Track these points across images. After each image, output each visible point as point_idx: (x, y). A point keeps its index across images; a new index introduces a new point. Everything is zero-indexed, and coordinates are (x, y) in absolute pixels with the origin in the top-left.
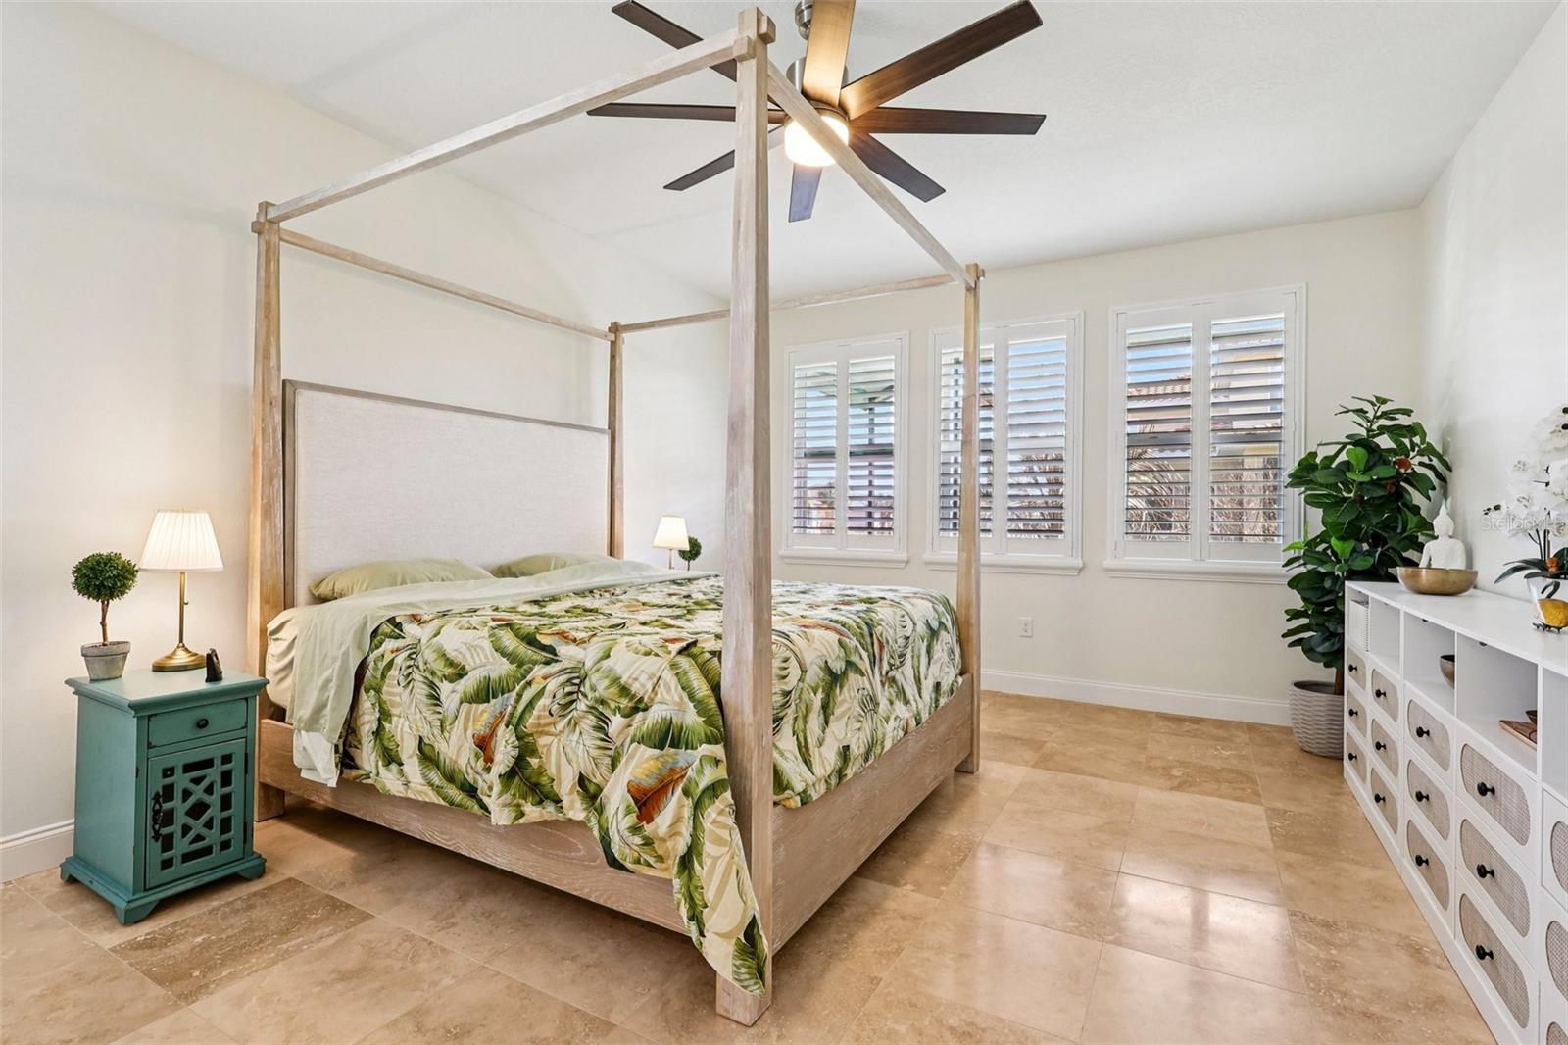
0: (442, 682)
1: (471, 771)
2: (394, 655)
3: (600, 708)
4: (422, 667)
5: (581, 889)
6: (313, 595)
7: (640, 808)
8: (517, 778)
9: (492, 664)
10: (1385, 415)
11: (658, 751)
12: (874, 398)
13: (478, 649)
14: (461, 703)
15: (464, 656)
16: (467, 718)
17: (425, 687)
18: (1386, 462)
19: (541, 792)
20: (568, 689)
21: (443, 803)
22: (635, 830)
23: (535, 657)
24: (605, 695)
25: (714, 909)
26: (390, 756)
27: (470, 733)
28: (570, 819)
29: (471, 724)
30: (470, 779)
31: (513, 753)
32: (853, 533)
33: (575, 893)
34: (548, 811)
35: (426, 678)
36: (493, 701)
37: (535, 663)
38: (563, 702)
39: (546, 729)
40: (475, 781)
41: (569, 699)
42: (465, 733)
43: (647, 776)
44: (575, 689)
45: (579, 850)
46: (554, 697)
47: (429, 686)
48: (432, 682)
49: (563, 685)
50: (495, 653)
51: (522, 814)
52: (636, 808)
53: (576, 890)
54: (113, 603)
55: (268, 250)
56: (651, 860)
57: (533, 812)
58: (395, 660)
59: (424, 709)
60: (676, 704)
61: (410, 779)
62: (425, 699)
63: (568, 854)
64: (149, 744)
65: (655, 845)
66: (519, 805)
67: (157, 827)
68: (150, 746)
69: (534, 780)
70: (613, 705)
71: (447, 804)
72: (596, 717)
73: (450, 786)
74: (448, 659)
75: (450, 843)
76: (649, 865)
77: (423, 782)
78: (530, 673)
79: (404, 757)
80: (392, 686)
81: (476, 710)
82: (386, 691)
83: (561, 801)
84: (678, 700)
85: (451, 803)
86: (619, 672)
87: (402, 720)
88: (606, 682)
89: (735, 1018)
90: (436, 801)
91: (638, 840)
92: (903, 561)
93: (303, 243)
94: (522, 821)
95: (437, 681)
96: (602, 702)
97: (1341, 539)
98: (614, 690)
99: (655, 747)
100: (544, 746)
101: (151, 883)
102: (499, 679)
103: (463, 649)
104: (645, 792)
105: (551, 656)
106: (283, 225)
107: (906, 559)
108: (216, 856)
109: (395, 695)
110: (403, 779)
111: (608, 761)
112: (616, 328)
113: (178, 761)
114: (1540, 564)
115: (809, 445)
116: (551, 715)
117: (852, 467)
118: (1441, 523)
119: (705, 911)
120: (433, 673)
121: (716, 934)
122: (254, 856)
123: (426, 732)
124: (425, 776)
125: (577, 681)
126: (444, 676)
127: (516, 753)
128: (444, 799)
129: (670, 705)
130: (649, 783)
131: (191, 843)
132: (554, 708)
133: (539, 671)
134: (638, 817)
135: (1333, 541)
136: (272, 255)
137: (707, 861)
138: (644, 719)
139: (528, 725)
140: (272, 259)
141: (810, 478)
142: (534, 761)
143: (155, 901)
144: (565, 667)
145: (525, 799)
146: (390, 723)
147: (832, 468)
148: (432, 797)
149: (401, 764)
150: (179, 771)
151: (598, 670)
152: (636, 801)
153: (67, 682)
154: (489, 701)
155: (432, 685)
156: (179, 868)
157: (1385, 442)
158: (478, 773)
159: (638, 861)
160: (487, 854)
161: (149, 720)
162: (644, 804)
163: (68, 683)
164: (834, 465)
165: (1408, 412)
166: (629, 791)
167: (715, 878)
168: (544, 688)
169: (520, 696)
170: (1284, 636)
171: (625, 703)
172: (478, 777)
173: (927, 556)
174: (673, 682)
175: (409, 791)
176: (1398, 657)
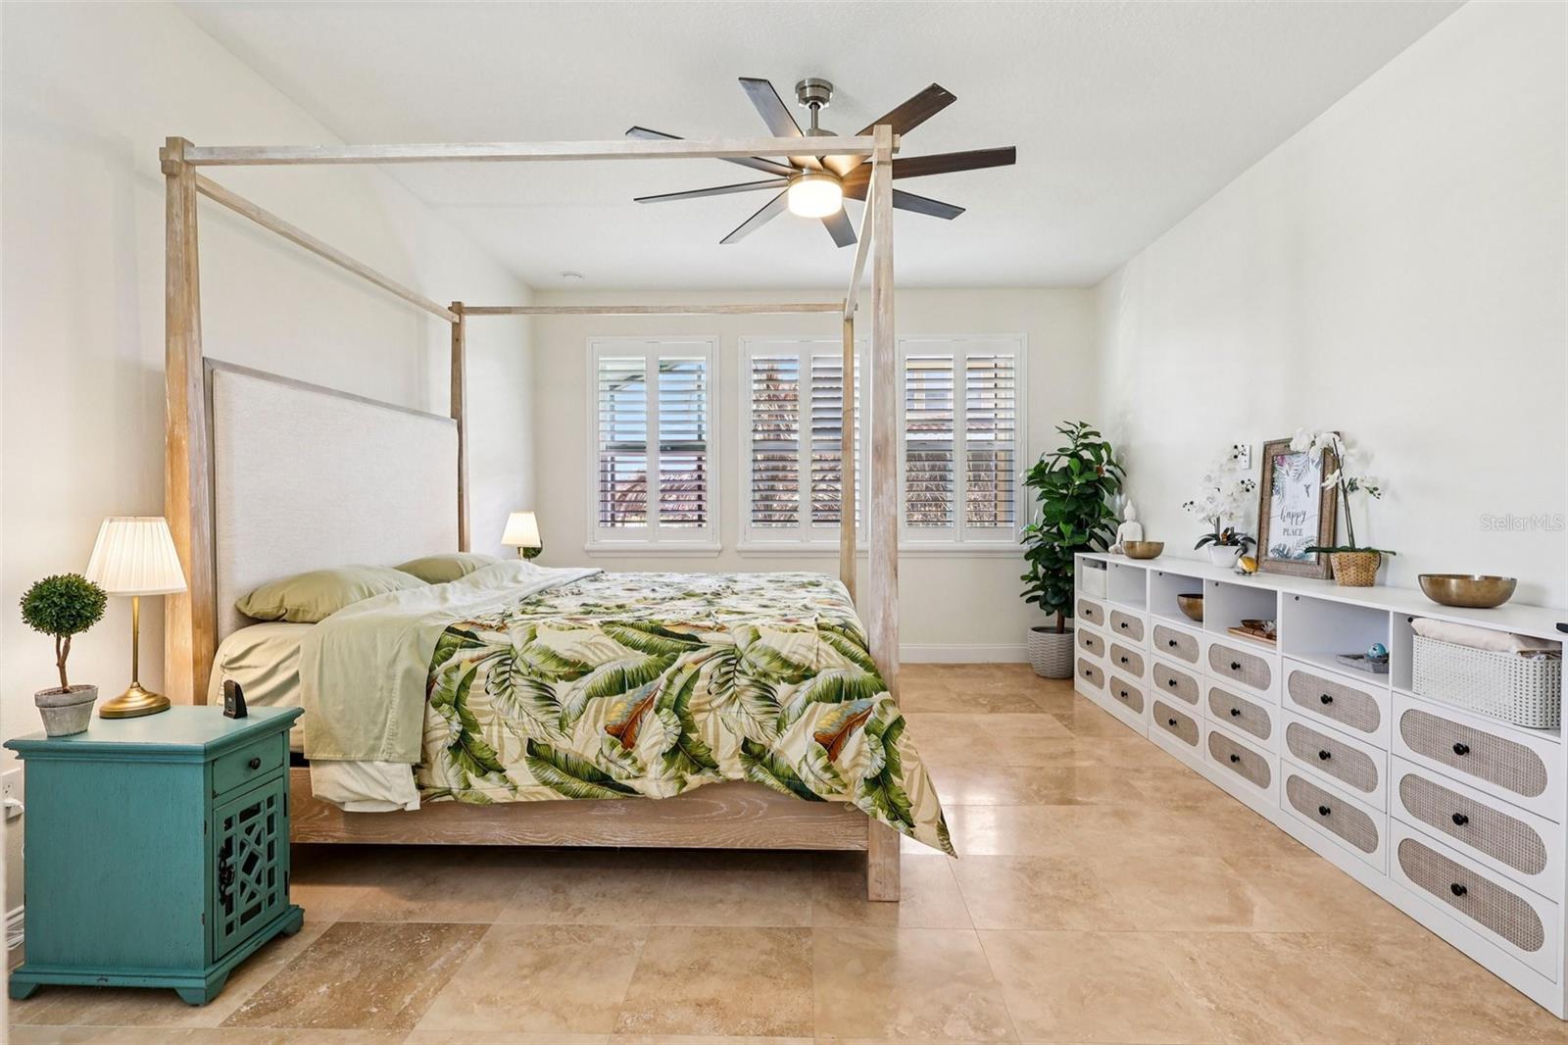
0: (556, 682)
1: (602, 760)
2: (475, 664)
3: (763, 680)
4: (524, 670)
5: (724, 841)
6: (244, 614)
7: (829, 751)
8: (681, 753)
9: (623, 657)
10: (1085, 436)
11: (836, 704)
12: (616, 386)
13: (600, 647)
14: (589, 698)
15: (583, 654)
16: (598, 711)
17: (531, 690)
18: (1091, 470)
19: (701, 762)
20: (723, 670)
21: (564, 798)
22: (827, 768)
23: (676, 646)
24: (768, 668)
25: (918, 805)
26: (485, 765)
27: (601, 725)
28: (728, 780)
29: (602, 715)
30: (603, 769)
31: (676, 732)
32: (665, 525)
33: (717, 847)
34: (708, 776)
35: (532, 681)
36: (630, 692)
37: (678, 651)
38: (721, 680)
39: (702, 707)
40: (608, 769)
41: (726, 677)
42: (595, 726)
43: (831, 725)
44: (731, 668)
45: (722, 808)
46: (711, 677)
47: (537, 688)
48: (542, 684)
49: (719, 667)
50: (625, 648)
51: (685, 783)
52: (826, 752)
53: (718, 843)
54: (77, 638)
55: (186, 198)
56: (840, 789)
57: (694, 781)
58: (478, 668)
59: (532, 712)
60: (843, 666)
61: (518, 783)
62: (533, 702)
63: (708, 815)
64: (214, 792)
65: (841, 777)
66: (681, 777)
67: (223, 888)
68: (214, 795)
69: (693, 753)
70: (775, 676)
71: (570, 798)
72: (760, 688)
73: (573, 780)
74: (561, 659)
75: (550, 839)
76: (839, 793)
77: (537, 783)
78: (675, 660)
79: (505, 763)
80: (479, 696)
81: (609, 702)
82: (471, 702)
83: (718, 766)
84: (842, 663)
85: (576, 796)
86: (777, 648)
87: (495, 728)
88: (767, 659)
89: (887, 898)
90: (555, 798)
91: (828, 775)
92: (716, 551)
93: (214, 192)
94: (685, 790)
95: (548, 682)
96: (765, 675)
97: (1066, 523)
98: (776, 664)
99: (833, 702)
100: (701, 721)
101: (219, 952)
102: (637, 670)
103: (579, 648)
104: (831, 738)
105: (697, 643)
106: (199, 169)
107: (720, 548)
108: (265, 914)
109: (482, 704)
110: (508, 785)
111: (774, 723)
112: (458, 308)
113: (235, 811)
114: (1215, 536)
115: (619, 438)
116: (710, 693)
117: (663, 462)
118: (1128, 512)
119: (911, 809)
120: (542, 675)
121: (925, 822)
122: (293, 909)
123: (537, 734)
124: (537, 776)
125: (734, 662)
126: (559, 677)
127: (679, 731)
128: (565, 794)
129: (833, 668)
130: (833, 730)
131: (248, 900)
132: (713, 687)
133: (685, 658)
134: (828, 758)
135: (1061, 525)
136: (189, 204)
137: (906, 775)
138: (816, 683)
139: (689, 705)
140: (190, 207)
141: (619, 472)
142: (693, 736)
143: (225, 973)
144: (716, 651)
145: (686, 770)
146: (480, 733)
147: (643, 462)
148: (551, 794)
149: (501, 770)
150: (236, 821)
151: (752, 650)
152: (825, 746)
153: (5, 745)
154: (624, 692)
155: (541, 687)
156: (241, 931)
157: (1087, 455)
158: (611, 761)
159: (830, 792)
160: (603, 839)
161: (213, 764)
162: (832, 747)
163: (9, 745)
164: (644, 458)
165: (1097, 434)
166: (816, 740)
167: (914, 783)
168: (698, 671)
169: (670, 682)
170: (1022, 595)
171: (788, 673)
172: (611, 766)
173: (740, 545)
174: (832, 650)
175: (518, 795)
176: (1145, 602)
